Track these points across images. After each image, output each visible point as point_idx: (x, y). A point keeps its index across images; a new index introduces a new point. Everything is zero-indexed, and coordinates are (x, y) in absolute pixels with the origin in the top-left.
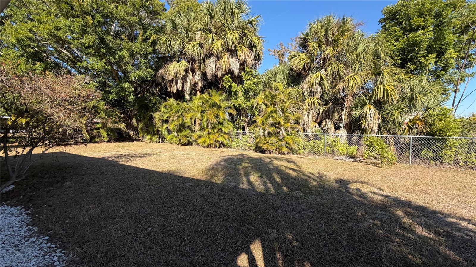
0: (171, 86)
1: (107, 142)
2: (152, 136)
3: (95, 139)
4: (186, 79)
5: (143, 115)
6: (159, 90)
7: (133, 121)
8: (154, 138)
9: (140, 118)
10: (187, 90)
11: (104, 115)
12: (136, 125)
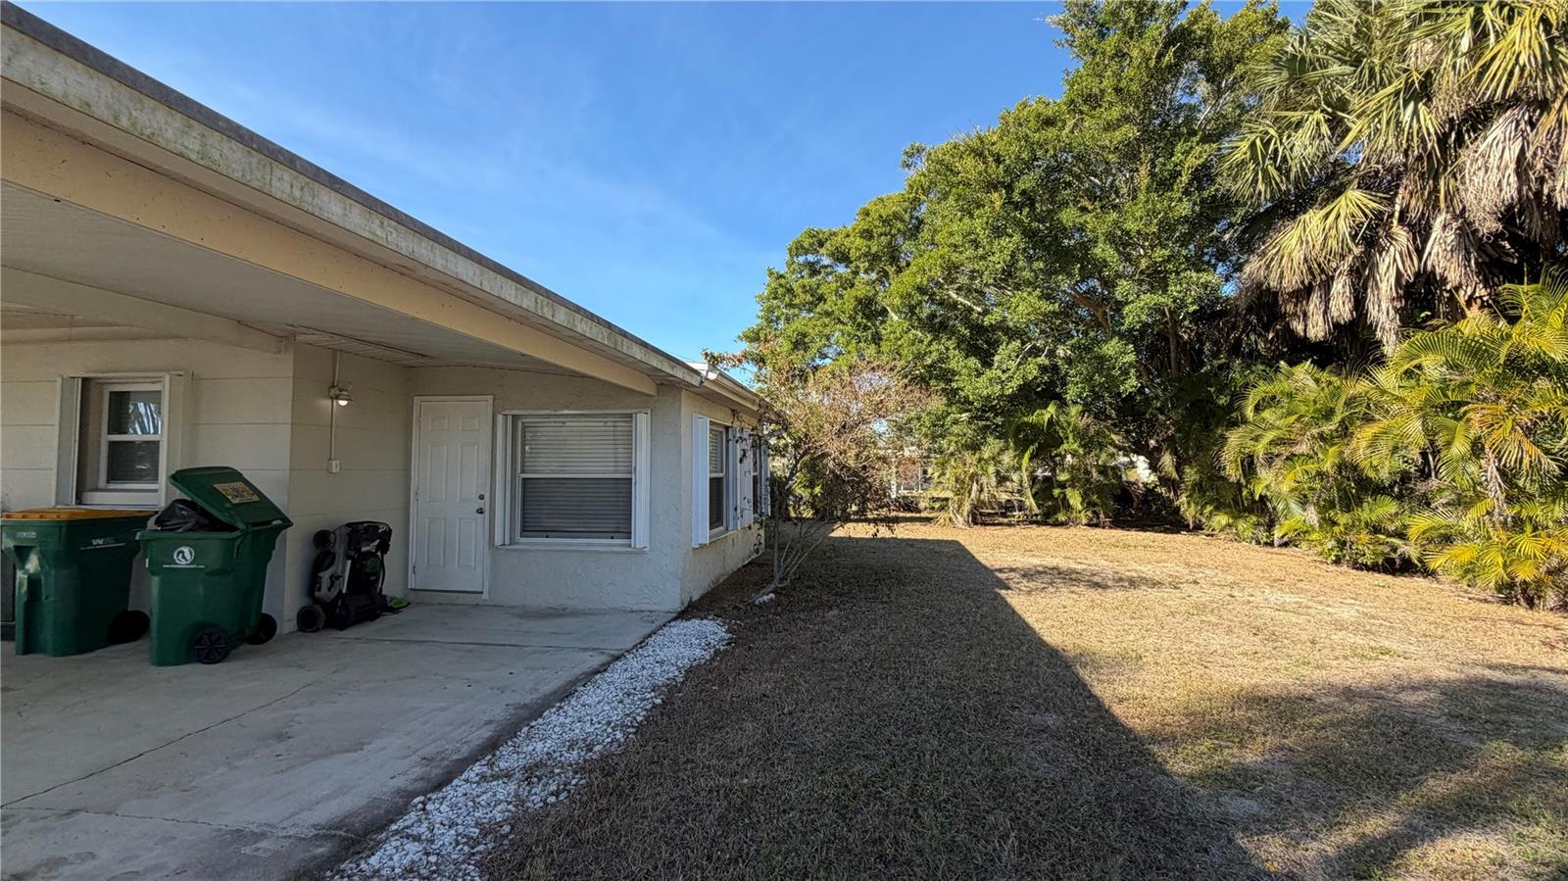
0: (1305, 314)
1: (1085, 525)
2: (1235, 518)
3: (1056, 513)
4: (1374, 267)
5: (1197, 439)
6: (1277, 335)
7: (1162, 460)
8: (1242, 525)
9: (1186, 451)
10: (1383, 310)
11: (1075, 446)
12: (1175, 475)
